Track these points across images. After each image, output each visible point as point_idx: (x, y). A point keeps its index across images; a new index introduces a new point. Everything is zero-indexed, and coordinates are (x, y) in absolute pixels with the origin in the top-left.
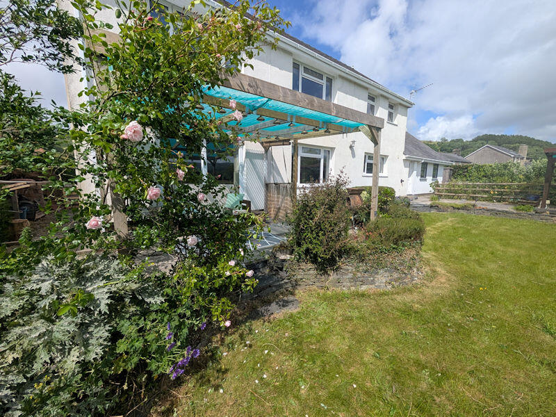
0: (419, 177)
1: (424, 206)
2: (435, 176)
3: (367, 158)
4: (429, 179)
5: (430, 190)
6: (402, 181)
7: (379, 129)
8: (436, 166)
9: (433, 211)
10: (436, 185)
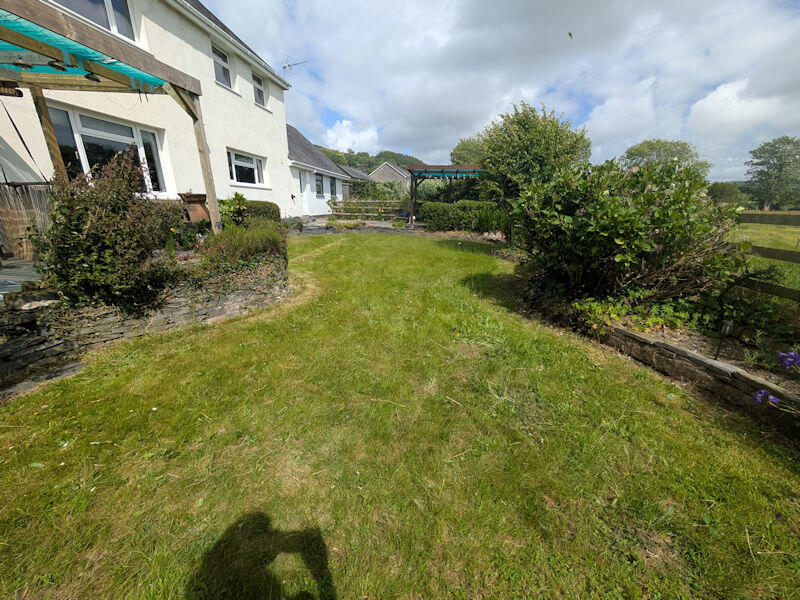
0: (315, 193)
1: (320, 228)
2: (333, 192)
3: (233, 157)
4: (328, 196)
5: (326, 210)
6: (293, 197)
7: (194, 96)
8: (333, 180)
9: (329, 233)
10: (333, 203)
